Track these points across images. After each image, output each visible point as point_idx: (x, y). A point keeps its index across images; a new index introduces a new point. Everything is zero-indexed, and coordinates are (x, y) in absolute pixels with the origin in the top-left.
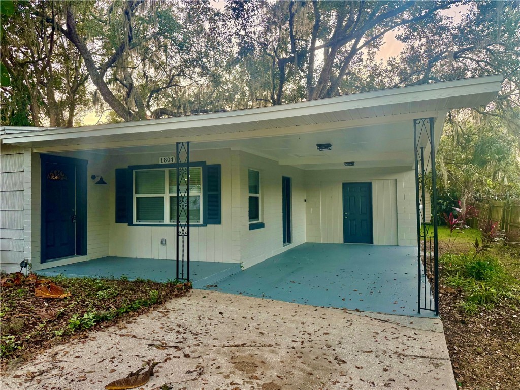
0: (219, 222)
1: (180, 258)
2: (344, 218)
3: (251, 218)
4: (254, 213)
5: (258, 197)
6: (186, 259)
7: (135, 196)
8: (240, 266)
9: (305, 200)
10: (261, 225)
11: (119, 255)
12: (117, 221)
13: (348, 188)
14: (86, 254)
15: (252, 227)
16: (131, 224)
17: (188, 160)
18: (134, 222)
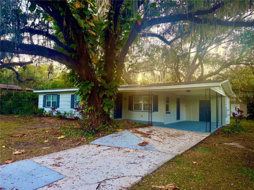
0: (158, 111)
1: (150, 121)
2: (200, 113)
3: (166, 110)
4: (167, 109)
5: (168, 105)
6: (151, 121)
7: (134, 103)
8: (163, 123)
9: (185, 106)
10: (170, 113)
11: (129, 119)
12: (129, 110)
13: (201, 102)
14: (122, 118)
15: (167, 113)
16: (132, 111)
17: (152, 94)
18: (133, 110)
